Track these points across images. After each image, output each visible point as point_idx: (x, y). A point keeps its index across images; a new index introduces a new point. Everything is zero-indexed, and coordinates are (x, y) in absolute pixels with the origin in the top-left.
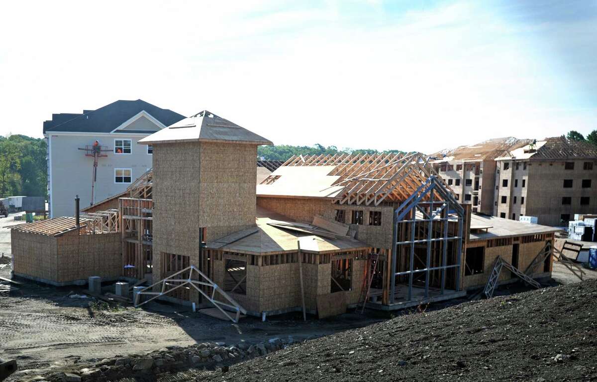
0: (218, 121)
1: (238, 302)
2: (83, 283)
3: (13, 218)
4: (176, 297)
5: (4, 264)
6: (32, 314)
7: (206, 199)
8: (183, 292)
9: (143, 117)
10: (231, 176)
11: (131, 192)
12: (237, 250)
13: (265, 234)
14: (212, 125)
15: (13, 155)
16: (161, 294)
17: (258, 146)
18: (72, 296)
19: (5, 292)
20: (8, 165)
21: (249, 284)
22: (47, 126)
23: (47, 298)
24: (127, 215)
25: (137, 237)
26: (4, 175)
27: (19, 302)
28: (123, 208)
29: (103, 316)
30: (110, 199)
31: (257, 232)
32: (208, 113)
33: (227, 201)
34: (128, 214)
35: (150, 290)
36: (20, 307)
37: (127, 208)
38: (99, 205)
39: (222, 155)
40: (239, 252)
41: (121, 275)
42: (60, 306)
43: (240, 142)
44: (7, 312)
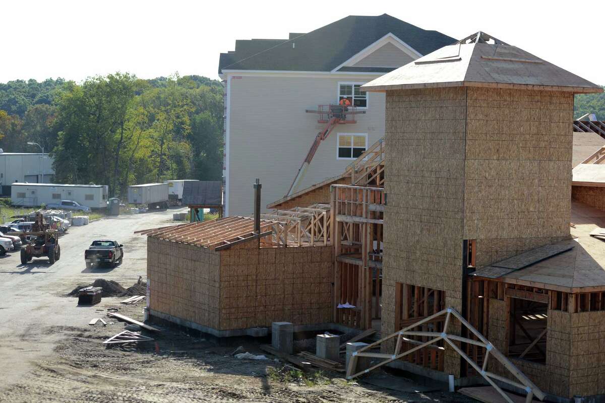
0: (503, 51)
1: (532, 377)
2: (262, 332)
3: (172, 217)
4: (421, 364)
5: (141, 295)
6: (164, 383)
7: (476, 189)
8: (433, 355)
9: (389, 44)
10: (524, 148)
11: (353, 175)
12: (531, 282)
13: (584, 253)
14: (490, 57)
15: (178, 110)
16: (393, 357)
17: (576, 95)
18: (240, 356)
19: (130, 344)
20: (171, 127)
21: (551, 345)
22: (226, 62)
23: (195, 358)
24: (344, 214)
25: (361, 254)
26: (163, 143)
27: (148, 362)
28: (337, 203)
29: (287, 392)
30: (318, 186)
31: (570, 250)
32: (484, 38)
33: (516, 192)
34: (346, 213)
35: (376, 349)
36: (148, 370)
37: (344, 203)
38: (300, 197)
39: (507, 111)
40: (533, 285)
41: (332, 322)
42: (215, 373)
43: (541, 88)
44: (125, 378)
